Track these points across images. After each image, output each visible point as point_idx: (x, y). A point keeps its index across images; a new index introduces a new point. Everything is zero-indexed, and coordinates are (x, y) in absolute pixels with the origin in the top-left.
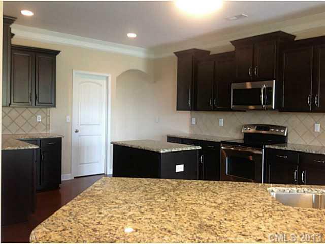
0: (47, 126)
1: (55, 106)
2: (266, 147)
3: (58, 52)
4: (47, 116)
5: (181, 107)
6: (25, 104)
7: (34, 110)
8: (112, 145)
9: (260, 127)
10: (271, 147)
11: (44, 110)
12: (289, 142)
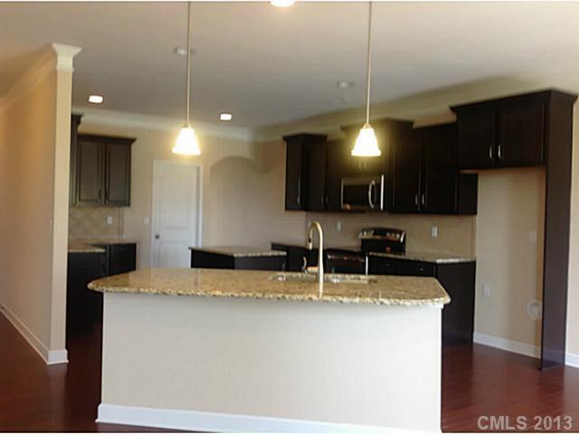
0: (120, 230)
1: (129, 205)
2: (371, 254)
3: (133, 140)
4: (120, 218)
5: (290, 206)
6: (93, 203)
7: (105, 210)
8: (190, 251)
9: (377, 231)
10: (375, 254)
11: (117, 209)
12: (407, 249)
